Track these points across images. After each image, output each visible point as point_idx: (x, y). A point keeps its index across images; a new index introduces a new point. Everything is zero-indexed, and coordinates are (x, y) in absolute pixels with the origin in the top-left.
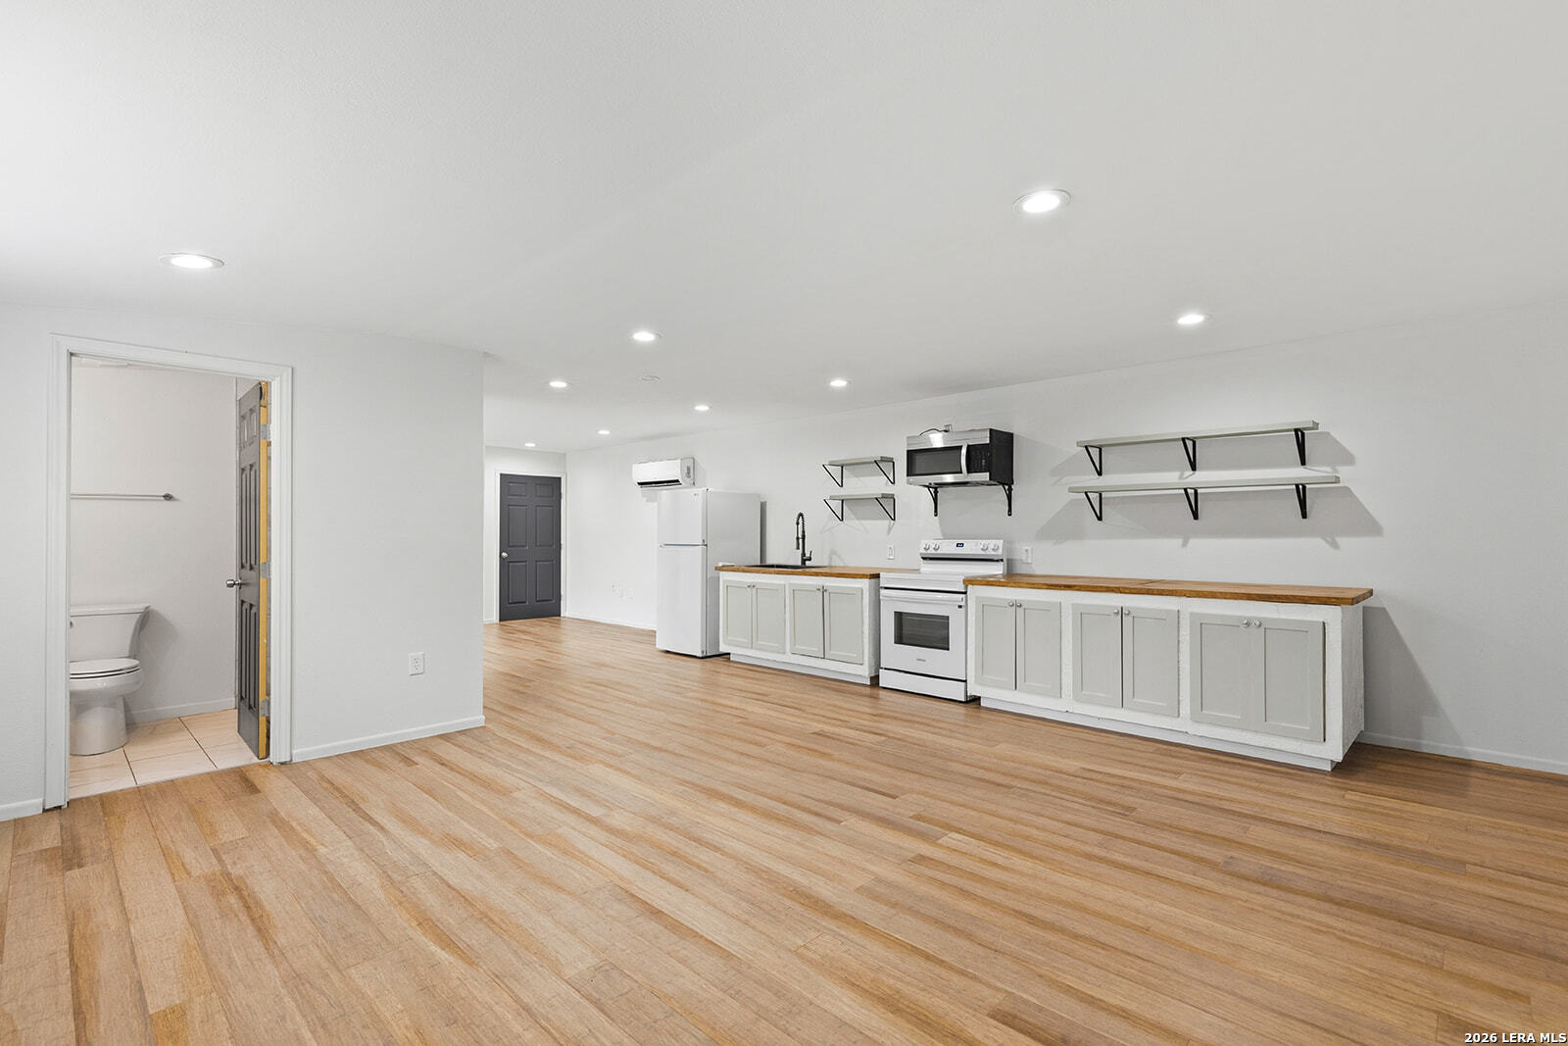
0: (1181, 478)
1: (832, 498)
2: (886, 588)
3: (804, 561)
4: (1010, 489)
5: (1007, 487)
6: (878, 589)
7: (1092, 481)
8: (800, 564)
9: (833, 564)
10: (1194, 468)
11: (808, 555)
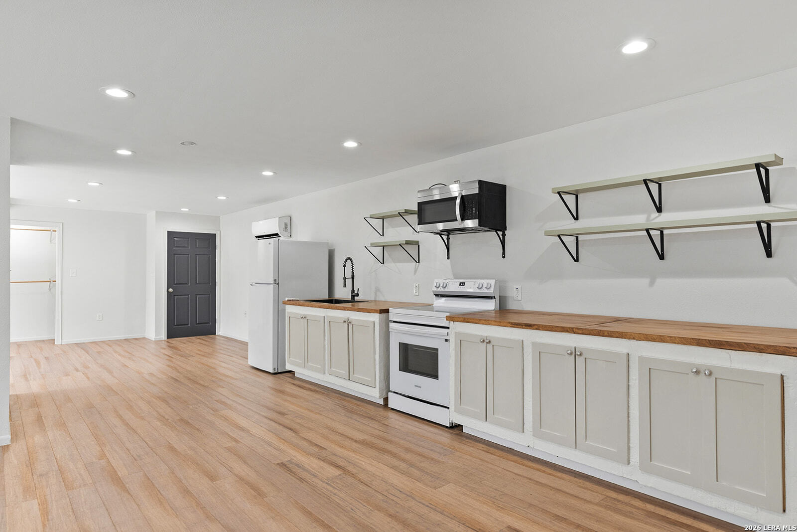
0: (648, 219)
1: (373, 245)
2: (394, 322)
3: (353, 297)
4: (504, 235)
5: (500, 233)
6: (388, 322)
7: (569, 224)
8: (349, 298)
9: (377, 299)
10: (659, 210)
11: (356, 292)
